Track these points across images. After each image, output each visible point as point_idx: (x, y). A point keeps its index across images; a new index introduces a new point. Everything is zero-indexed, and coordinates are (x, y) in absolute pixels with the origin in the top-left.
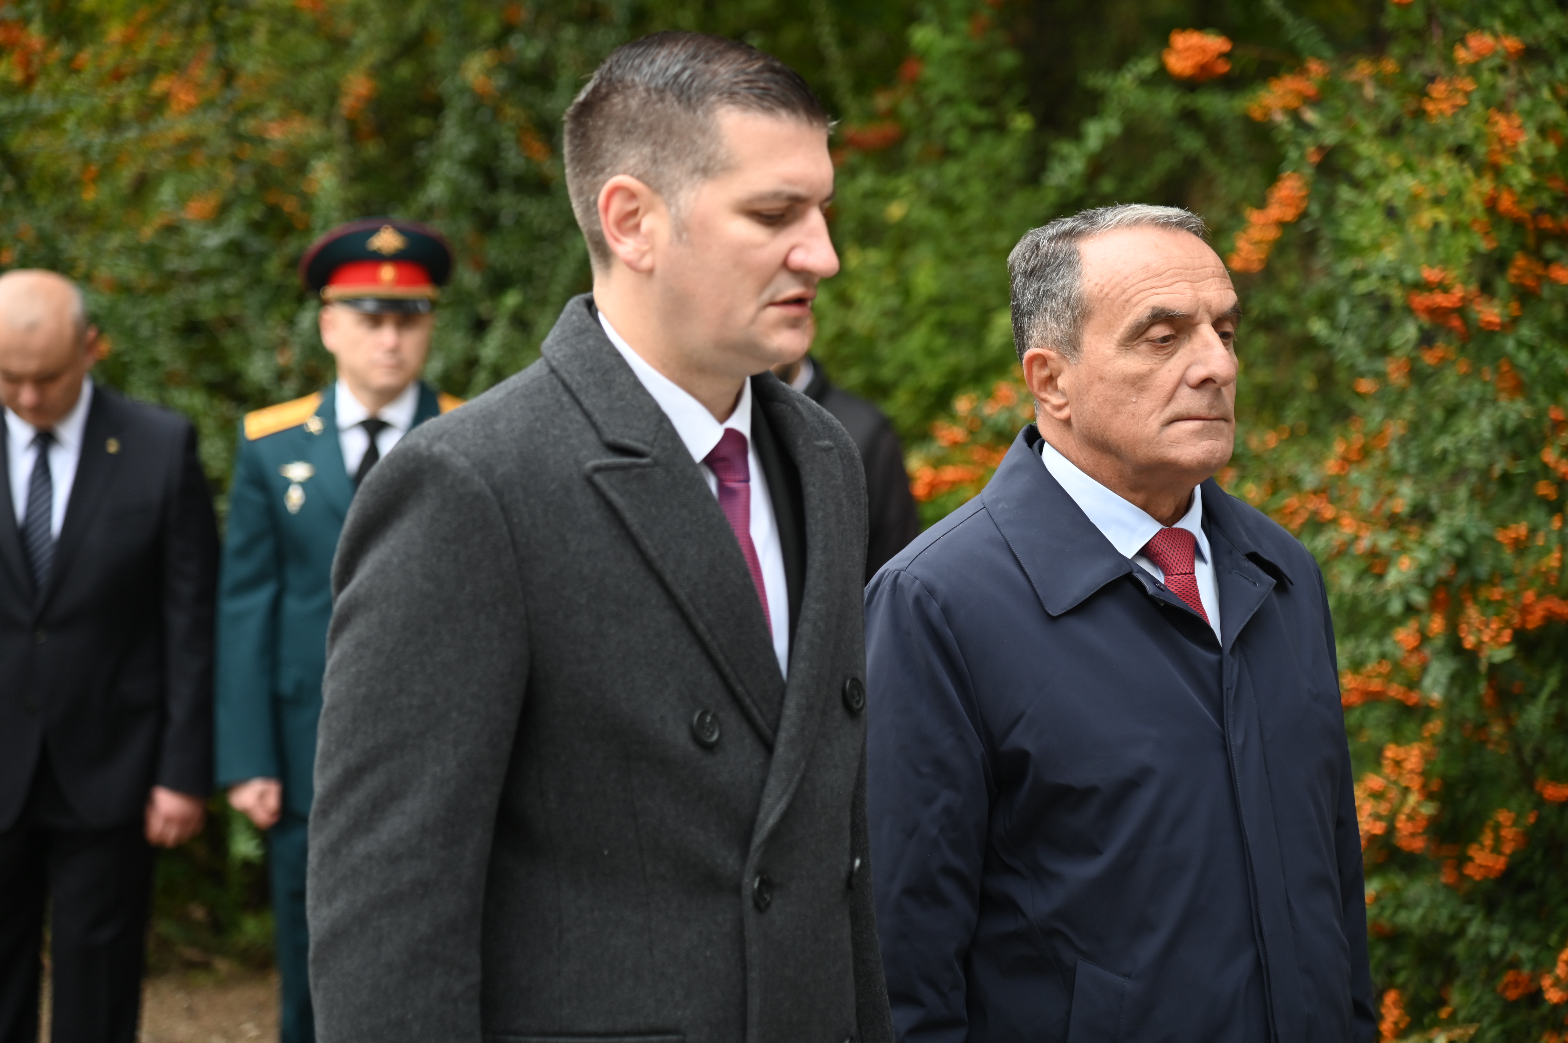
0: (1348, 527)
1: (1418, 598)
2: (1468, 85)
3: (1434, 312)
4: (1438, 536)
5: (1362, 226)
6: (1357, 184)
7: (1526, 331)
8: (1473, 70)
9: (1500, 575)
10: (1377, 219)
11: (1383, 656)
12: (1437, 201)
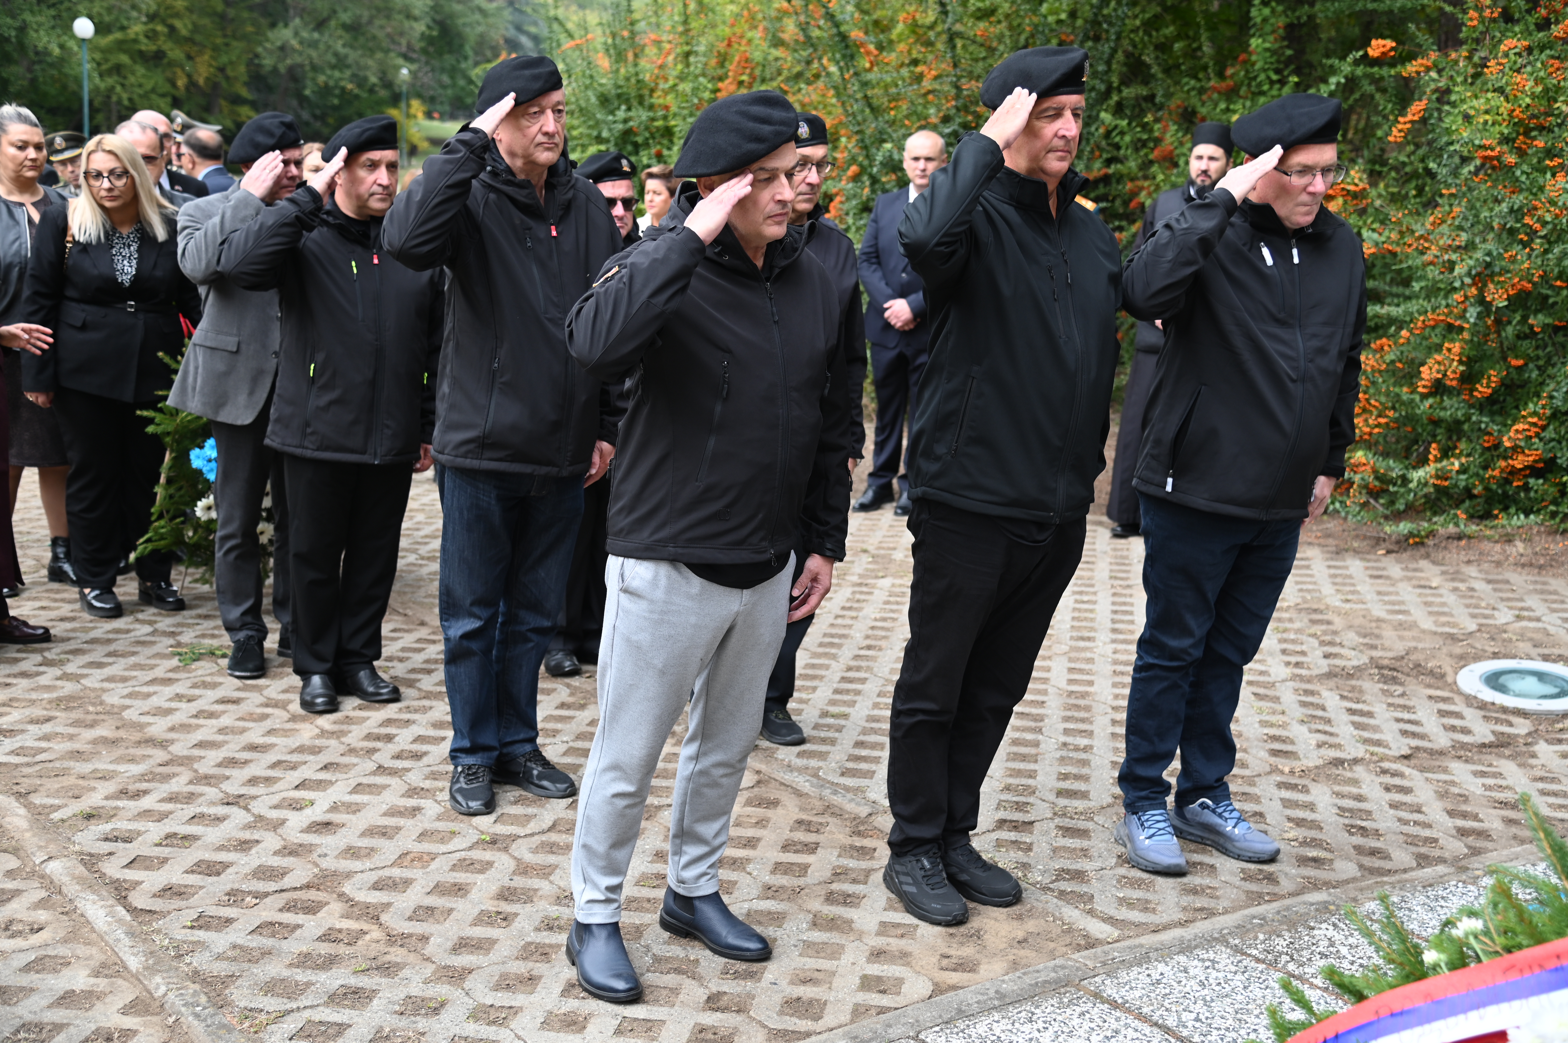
0: (1434, 251)
1: (1468, 280)
2: (1504, 61)
3: (1485, 158)
4: (1479, 255)
5: (1454, 122)
6: (1454, 105)
7: (1525, 167)
8: (1506, 55)
9: (1504, 271)
10: (1460, 120)
11: (1447, 306)
12: (1487, 112)
